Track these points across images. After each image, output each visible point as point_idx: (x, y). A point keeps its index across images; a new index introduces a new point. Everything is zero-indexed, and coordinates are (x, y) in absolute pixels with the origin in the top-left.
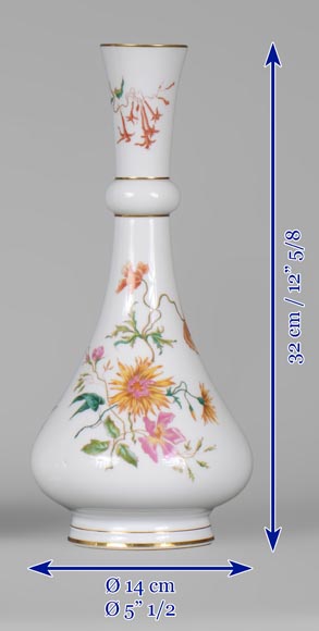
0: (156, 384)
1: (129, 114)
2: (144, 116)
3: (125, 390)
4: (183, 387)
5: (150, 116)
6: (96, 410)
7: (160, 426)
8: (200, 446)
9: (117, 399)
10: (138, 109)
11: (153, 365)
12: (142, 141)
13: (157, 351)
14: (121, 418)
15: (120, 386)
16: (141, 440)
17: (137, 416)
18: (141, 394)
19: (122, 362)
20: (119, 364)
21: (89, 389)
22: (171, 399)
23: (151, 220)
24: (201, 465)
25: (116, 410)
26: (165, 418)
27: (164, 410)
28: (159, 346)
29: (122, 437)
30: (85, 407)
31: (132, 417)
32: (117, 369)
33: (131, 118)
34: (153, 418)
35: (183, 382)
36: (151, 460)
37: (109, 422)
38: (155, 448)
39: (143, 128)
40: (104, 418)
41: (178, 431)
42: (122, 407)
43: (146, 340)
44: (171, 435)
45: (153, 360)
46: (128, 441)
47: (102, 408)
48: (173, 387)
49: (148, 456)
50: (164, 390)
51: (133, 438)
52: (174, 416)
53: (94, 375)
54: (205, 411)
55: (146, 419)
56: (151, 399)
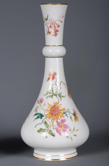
0: (60, 110)
1: (50, 26)
3: (50, 112)
4: (68, 111)
5: (56, 26)
6: (41, 118)
7: (62, 124)
8: (74, 130)
9: (48, 115)
10: (53, 24)
11: (59, 104)
12: (54, 34)
13: (60, 100)
14: (49, 121)
15: (49, 111)
16: (56, 128)
17: (54, 121)
18: (55, 113)
19: (49, 103)
20: (48, 104)
21: (39, 112)
22: (65, 115)
23: (57, 59)
24: (75, 135)
25: (48, 119)
26: (63, 121)
27: (63, 118)
28: (61, 98)
29: (50, 127)
30: (38, 117)
31: (53, 121)
32: (48, 106)
33: (51, 27)
34: (59, 121)
35: (68, 109)
36: (59, 135)
37: (46, 123)
38: (60, 131)
39: (54, 30)
40: (44, 121)
41: (67, 125)
42: (50, 118)
43: (56, 96)
44: (65, 126)
45: (59, 103)
46: (52, 129)
47: (43, 118)
48: (65, 111)
49: (58, 133)
50: (63, 112)
51: (53, 128)
52: (66, 120)
53: (40, 107)
54: (75, 118)
55: (57, 122)
56: (59, 115)
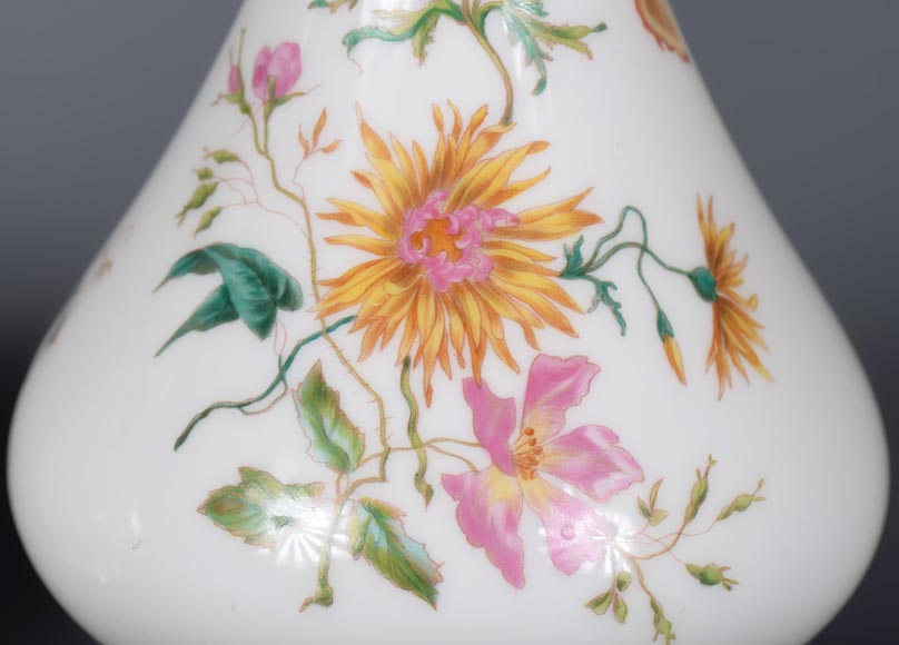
0: (521, 228)
3: (386, 251)
4: (632, 231)
6: (264, 328)
7: (539, 420)
8: (699, 499)
9: (354, 290)
11: (511, 141)
13: (524, 76)
14: (368, 380)
15: (368, 234)
16: (453, 485)
17: (439, 378)
18: (455, 271)
19: (381, 127)
20: (366, 131)
21: (237, 228)
22: (580, 290)
24: (705, 578)
25: (349, 340)
27: (554, 344)
28: (536, 57)
29: (371, 468)
30: (220, 311)
31: (416, 376)
32: (354, 155)
34: (506, 383)
35: (628, 208)
36: (496, 575)
37: (319, 395)
38: (512, 522)
40: (298, 374)
41: (611, 436)
42: (377, 329)
43: (479, 30)
44: (581, 460)
45: (507, 119)
46: (398, 491)
47: (292, 325)
48: (591, 235)
49: (479, 557)
50: (553, 252)
51: (420, 477)
52: (595, 370)
53: (259, 165)
54: (720, 334)
55: (475, 390)
56: (497, 292)
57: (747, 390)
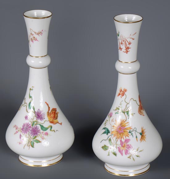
0: (126, 129)
2: (126, 43)
3: (116, 130)
4: (135, 129)
6: (107, 134)
7: (125, 143)
9: (113, 132)
10: (123, 41)
11: (126, 122)
12: (125, 51)
13: (128, 117)
14: (113, 139)
15: (115, 128)
16: (118, 148)
17: (118, 139)
18: (121, 132)
20: (116, 120)
21: (107, 126)
22: (130, 134)
24: (137, 156)
25: (113, 136)
26: (127, 141)
27: (127, 138)
29: (113, 146)
30: (104, 133)
31: (117, 139)
32: (115, 122)
33: (122, 43)
34: (123, 140)
36: (121, 155)
37: (110, 140)
38: (122, 151)
39: (125, 47)
40: (109, 138)
41: (131, 145)
42: (115, 136)
43: (124, 114)
44: (128, 147)
45: (126, 121)
47: (109, 134)
48: (131, 130)
49: (120, 153)
50: (128, 131)
51: (116, 147)
52: (130, 140)
53: (109, 121)
54: (142, 138)
55: (121, 141)
56: (124, 134)
57: (143, 142)
